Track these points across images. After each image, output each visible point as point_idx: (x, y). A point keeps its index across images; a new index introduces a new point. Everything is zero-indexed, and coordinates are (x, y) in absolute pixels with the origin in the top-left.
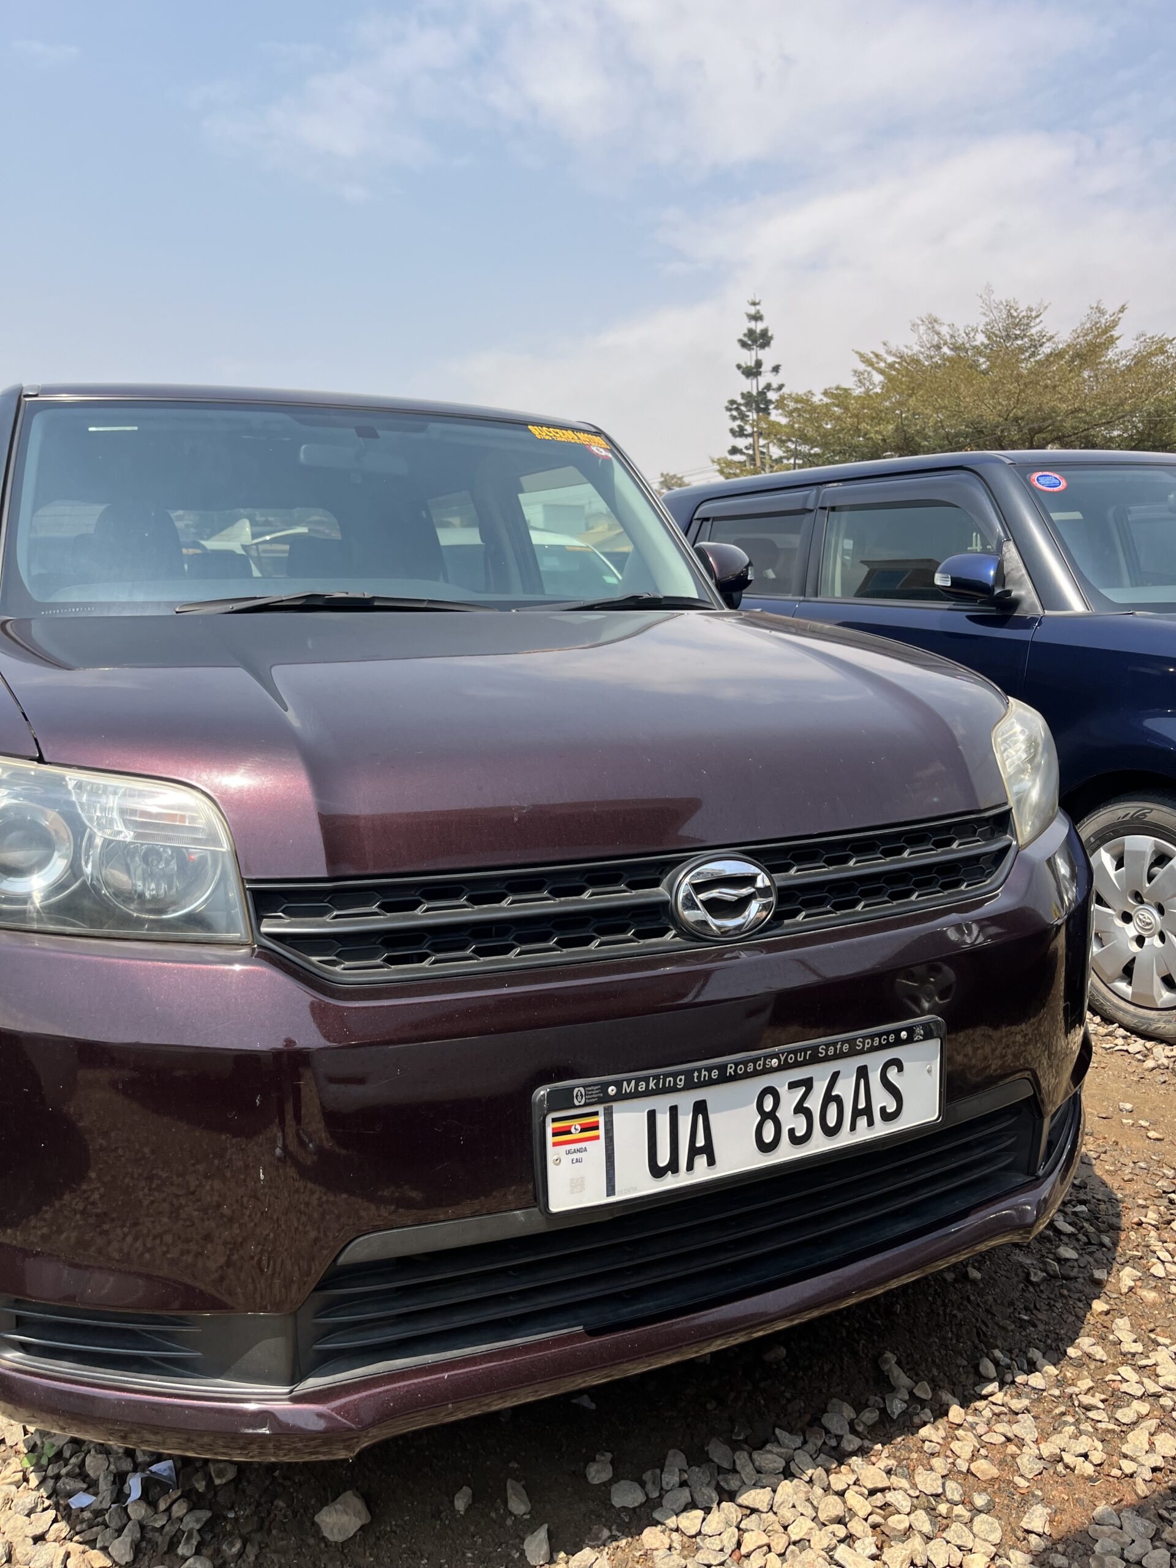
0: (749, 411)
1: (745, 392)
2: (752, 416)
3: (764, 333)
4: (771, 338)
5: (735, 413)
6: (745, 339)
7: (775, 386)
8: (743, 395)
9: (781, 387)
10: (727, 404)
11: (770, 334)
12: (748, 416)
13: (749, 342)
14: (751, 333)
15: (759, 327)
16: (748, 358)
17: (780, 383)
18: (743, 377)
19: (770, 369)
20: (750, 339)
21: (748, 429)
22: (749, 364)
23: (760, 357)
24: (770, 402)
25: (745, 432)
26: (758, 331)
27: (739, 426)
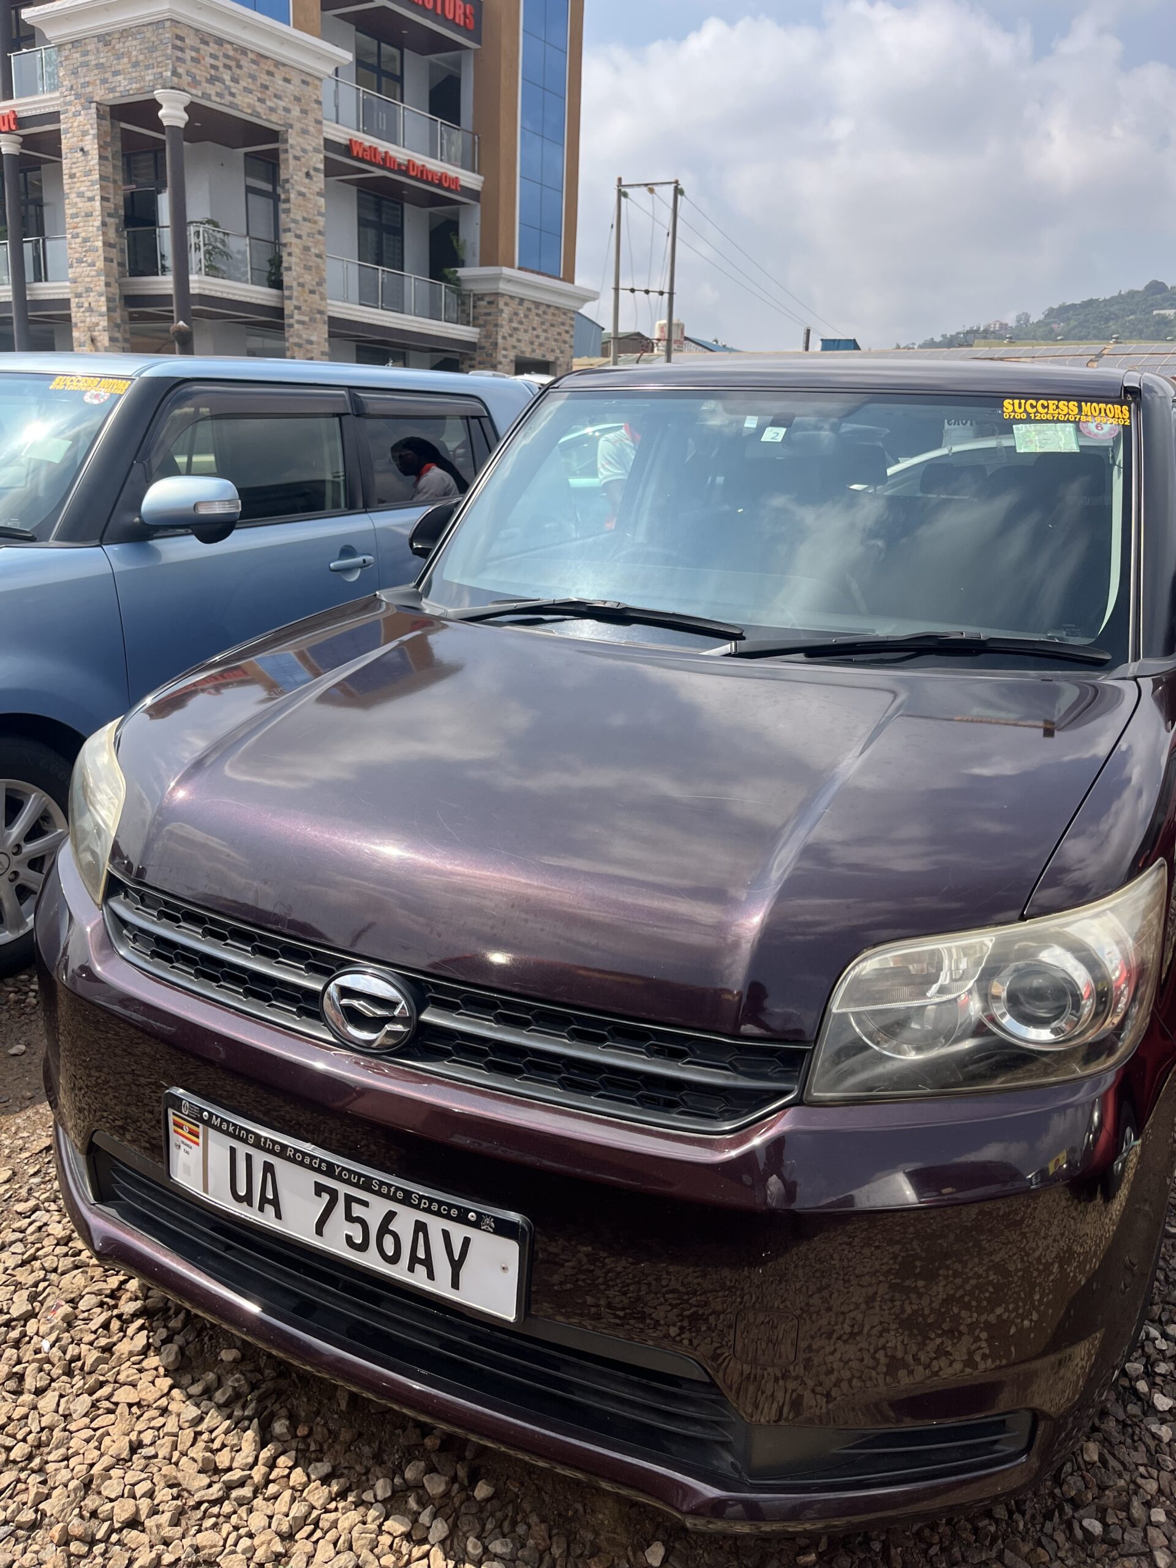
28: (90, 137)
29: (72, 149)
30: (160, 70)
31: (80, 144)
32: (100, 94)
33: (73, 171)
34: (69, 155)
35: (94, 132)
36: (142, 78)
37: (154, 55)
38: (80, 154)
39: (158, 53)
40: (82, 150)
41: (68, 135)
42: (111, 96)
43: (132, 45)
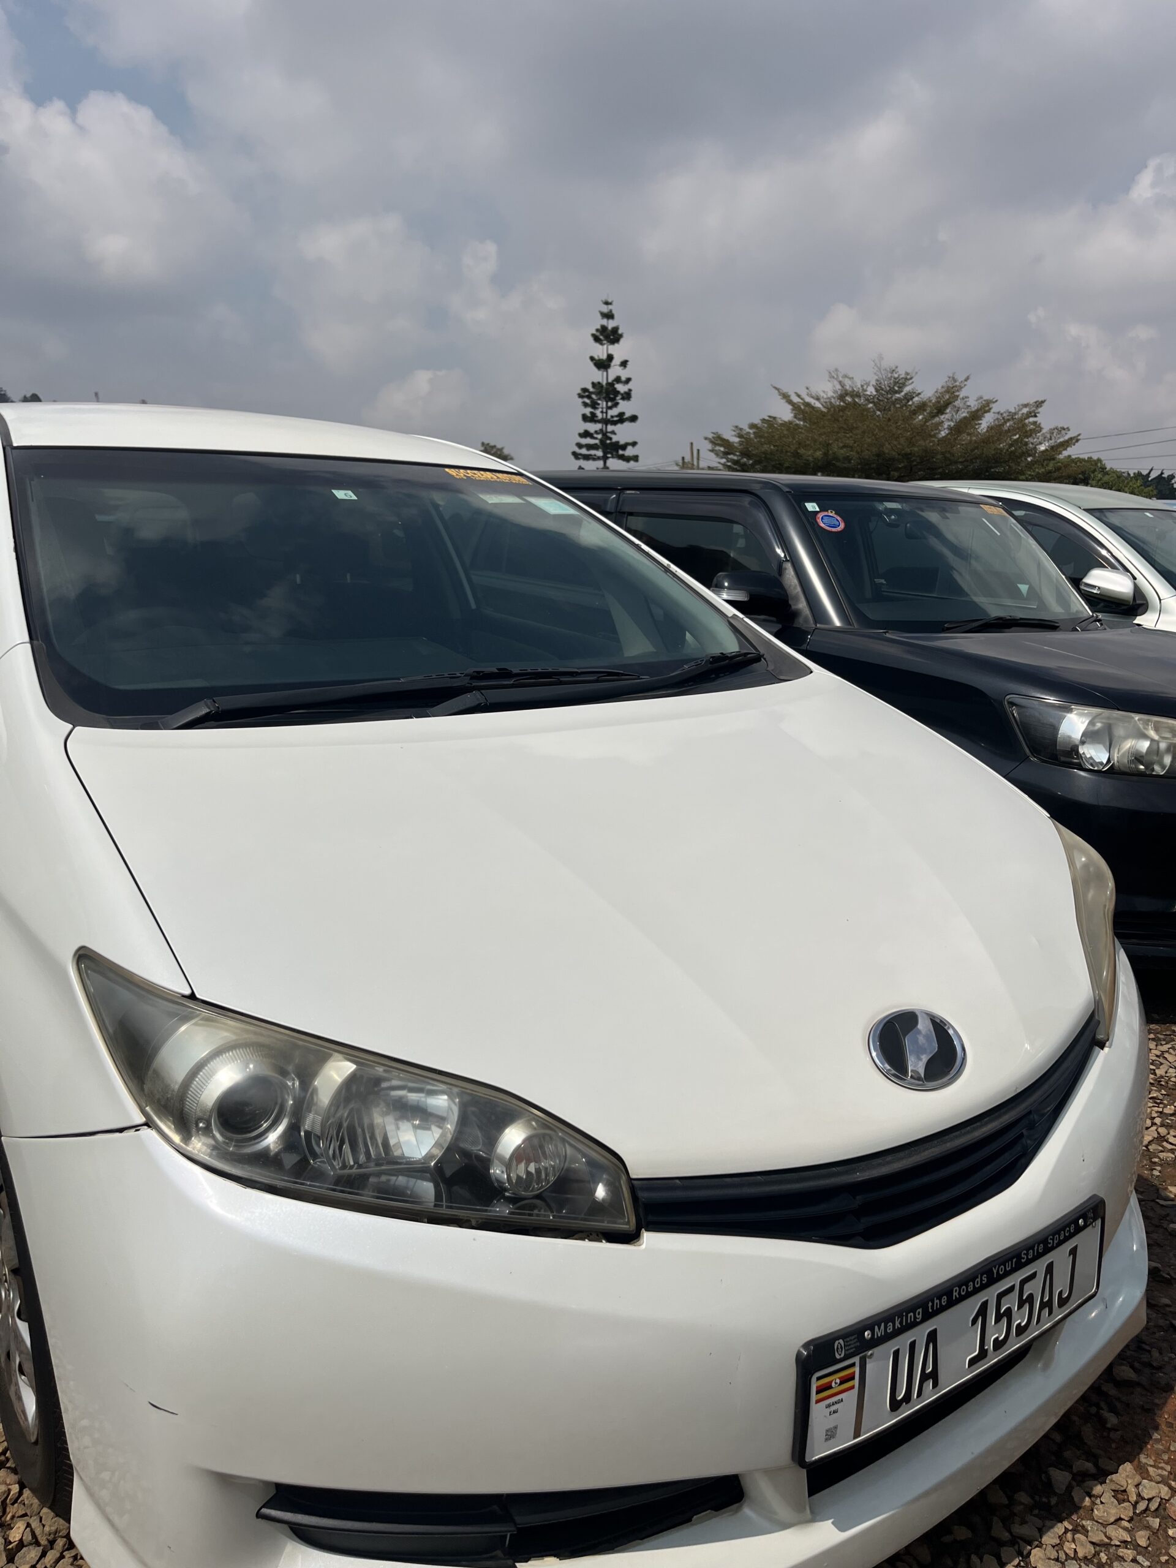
0: (599, 399)
1: (596, 381)
2: (603, 404)
3: (615, 330)
4: (621, 336)
5: (588, 401)
6: (598, 334)
7: (623, 379)
8: (594, 384)
9: (628, 380)
10: (579, 391)
11: (620, 332)
12: (599, 404)
13: (601, 337)
14: (603, 329)
15: (611, 324)
16: (601, 351)
17: (628, 376)
18: (595, 369)
19: (619, 363)
20: (601, 334)
21: (600, 416)
22: (601, 357)
23: (610, 352)
24: (618, 392)
25: (596, 419)
26: (610, 328)
27: (591, 413)
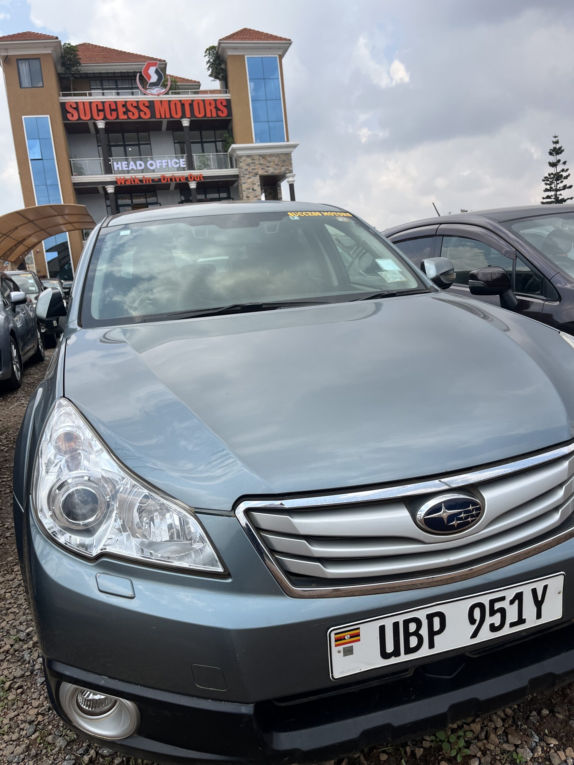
0: (553, 180)
1: (550, 173)
6: (551, 151)
7: (565, 170)
10: (543, 178)
11: (562, 149)
12: (553, 183)
13: (553, 153)
14: (555, 148)
15: (558, 146)
17: (567, 168)
18: (550, 167)
19: (563, 163)
22: (553, 161)
23: (558, 158)
24: (563, 176)
25: (552, 190)
27: (549, 187)
28: (256, 185)
29: (248, 189)
30: (287, 167)
31: (252, 187)
32: (261, 172)
33: (249, 196)
34: (246, 190)
35: (259, 184)
36: (280, 169)
37: (285, 163)
38: (251, 190)
39: (287, 162)
40: (253, 189)
41: (245, 184)
42: (266, 173)
43: (276, 160)
